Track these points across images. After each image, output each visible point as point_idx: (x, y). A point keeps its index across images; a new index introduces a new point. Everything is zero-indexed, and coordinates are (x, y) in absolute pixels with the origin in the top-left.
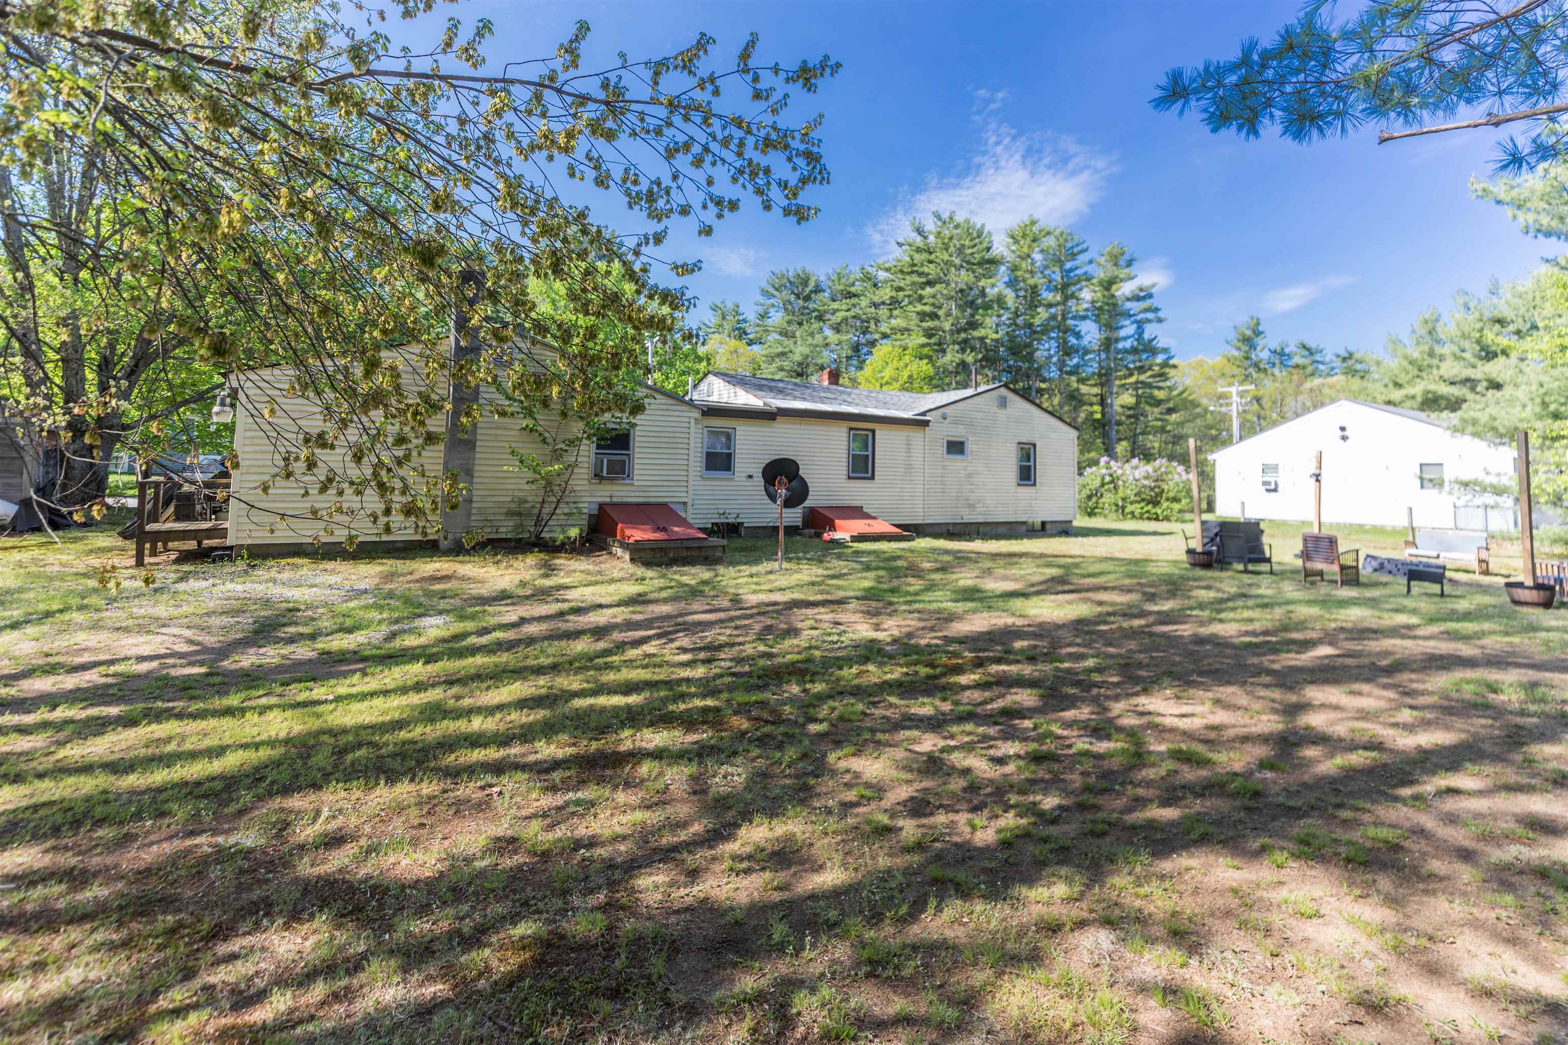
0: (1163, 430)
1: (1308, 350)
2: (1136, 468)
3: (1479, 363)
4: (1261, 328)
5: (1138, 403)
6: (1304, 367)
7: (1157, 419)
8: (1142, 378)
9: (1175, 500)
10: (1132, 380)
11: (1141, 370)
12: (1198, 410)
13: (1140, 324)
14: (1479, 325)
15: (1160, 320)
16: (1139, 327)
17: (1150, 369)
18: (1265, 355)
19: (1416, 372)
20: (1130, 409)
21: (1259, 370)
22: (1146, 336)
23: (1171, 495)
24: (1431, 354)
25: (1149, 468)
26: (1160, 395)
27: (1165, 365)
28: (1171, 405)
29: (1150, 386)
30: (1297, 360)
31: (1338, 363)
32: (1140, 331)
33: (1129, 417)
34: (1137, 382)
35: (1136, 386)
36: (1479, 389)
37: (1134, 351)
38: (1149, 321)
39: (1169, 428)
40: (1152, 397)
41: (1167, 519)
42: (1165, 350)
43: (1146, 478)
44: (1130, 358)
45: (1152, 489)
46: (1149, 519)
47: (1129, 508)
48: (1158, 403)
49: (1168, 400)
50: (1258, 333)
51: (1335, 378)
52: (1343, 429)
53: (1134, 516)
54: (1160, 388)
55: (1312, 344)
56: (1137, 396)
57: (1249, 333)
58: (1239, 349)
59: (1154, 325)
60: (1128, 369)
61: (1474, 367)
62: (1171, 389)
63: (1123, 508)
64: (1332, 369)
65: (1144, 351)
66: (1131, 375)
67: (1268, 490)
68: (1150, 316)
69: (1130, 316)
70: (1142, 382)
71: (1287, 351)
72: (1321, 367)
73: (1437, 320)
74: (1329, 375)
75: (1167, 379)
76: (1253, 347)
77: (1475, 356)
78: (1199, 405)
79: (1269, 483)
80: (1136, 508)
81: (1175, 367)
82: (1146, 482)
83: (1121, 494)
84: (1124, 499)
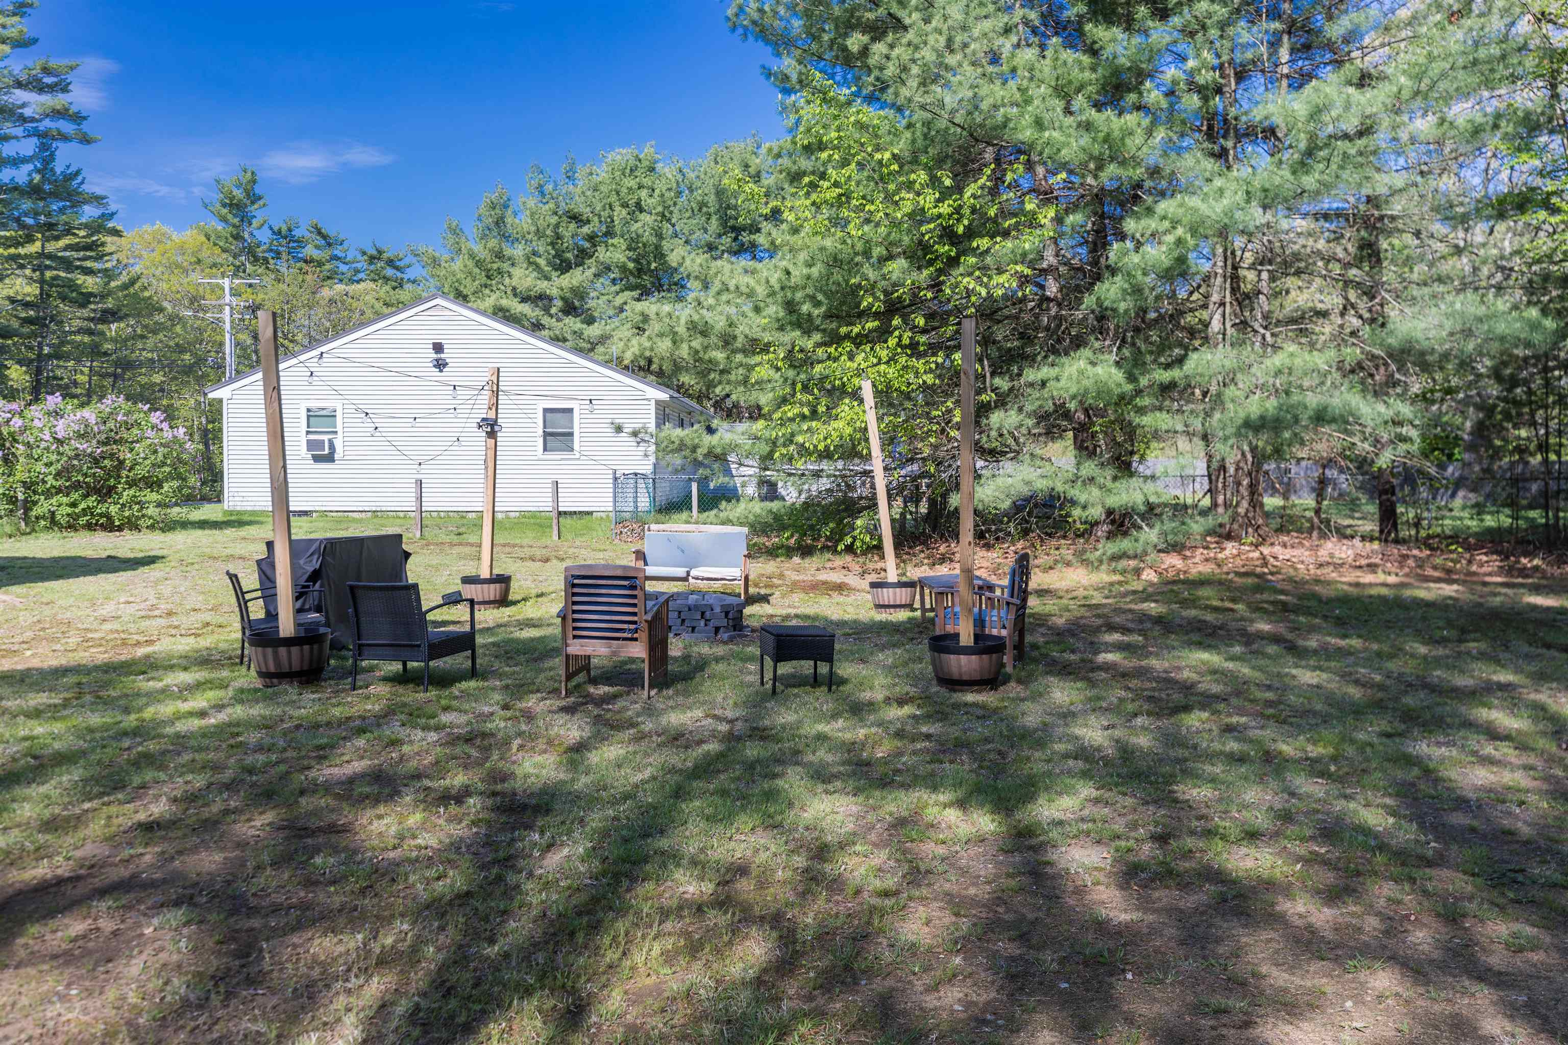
0: (95, 351)
1: (324, 237)
2: (57, 414)
3: (555, 274)
4: (258, 190)
5: (44, 296)
6: (320, 264)
7: (80, 331)
8: (51, 247)
9: (153, 484)
10: (35, 248)
11: (50, 230)
12: (159, 318)
13: (46, 139)
14: (554, 220)
15: (86, 140)
16: (44, 147)
17: (68, 232)
18: (264, 236)
19: (484, 280)
20: (27, 305)
21: (256, 260)
22: (59, 167)
23: (140, 471)
24: (499, 255)
25: (89, 414)
26: (90, 283)
27: (96, 227)
28: (110, 303)
29: (67, 264)
30: (310, 251)
31: (362, 264)
32: (46, 157)
33: (28, 321)
34: (42, 255)
35: (40, 263)
36: (553, 310)
37: (34, 191)
38: (65, 138)
39: (108, 346)
40: (72, 286)
41: (132, 525)
42: (98, 199)
43: (81, 436)
44: (27, 205)
45: (96, 461)
46: (89, 527)
47: (43, 507)
48: (85, 299)
49: (103, 297)
50: (255, 198)
51: (362, 285)
52: (438, 348)
53: (53, 522)
54: (89, 272)
55: (331, 230)
56: (42, 281)
57: (238, 193)
58: (224, 220)
59: (74, 145)
60: (23, 226)
61: (548, 278)
62: (108, 274)
63: (28, 505)
64: (357, 271)
65: (55, 195)
66: (30, 239)
67: (317, 459)
68: (67, 127)
69: (23, 119)
70: (50, 256)
71: (297, 233)
72: (343, 268)
73: (506, 206)
74: (352, 281)
75: (100, 258)
76: (246, 219)
77: (549, 263)
78: (161, 310)
79: (320, 444)
80: (61, 506)
81: (116, 233)
82: (82, 446)
83: (21, 473)
84: (28, 486)
